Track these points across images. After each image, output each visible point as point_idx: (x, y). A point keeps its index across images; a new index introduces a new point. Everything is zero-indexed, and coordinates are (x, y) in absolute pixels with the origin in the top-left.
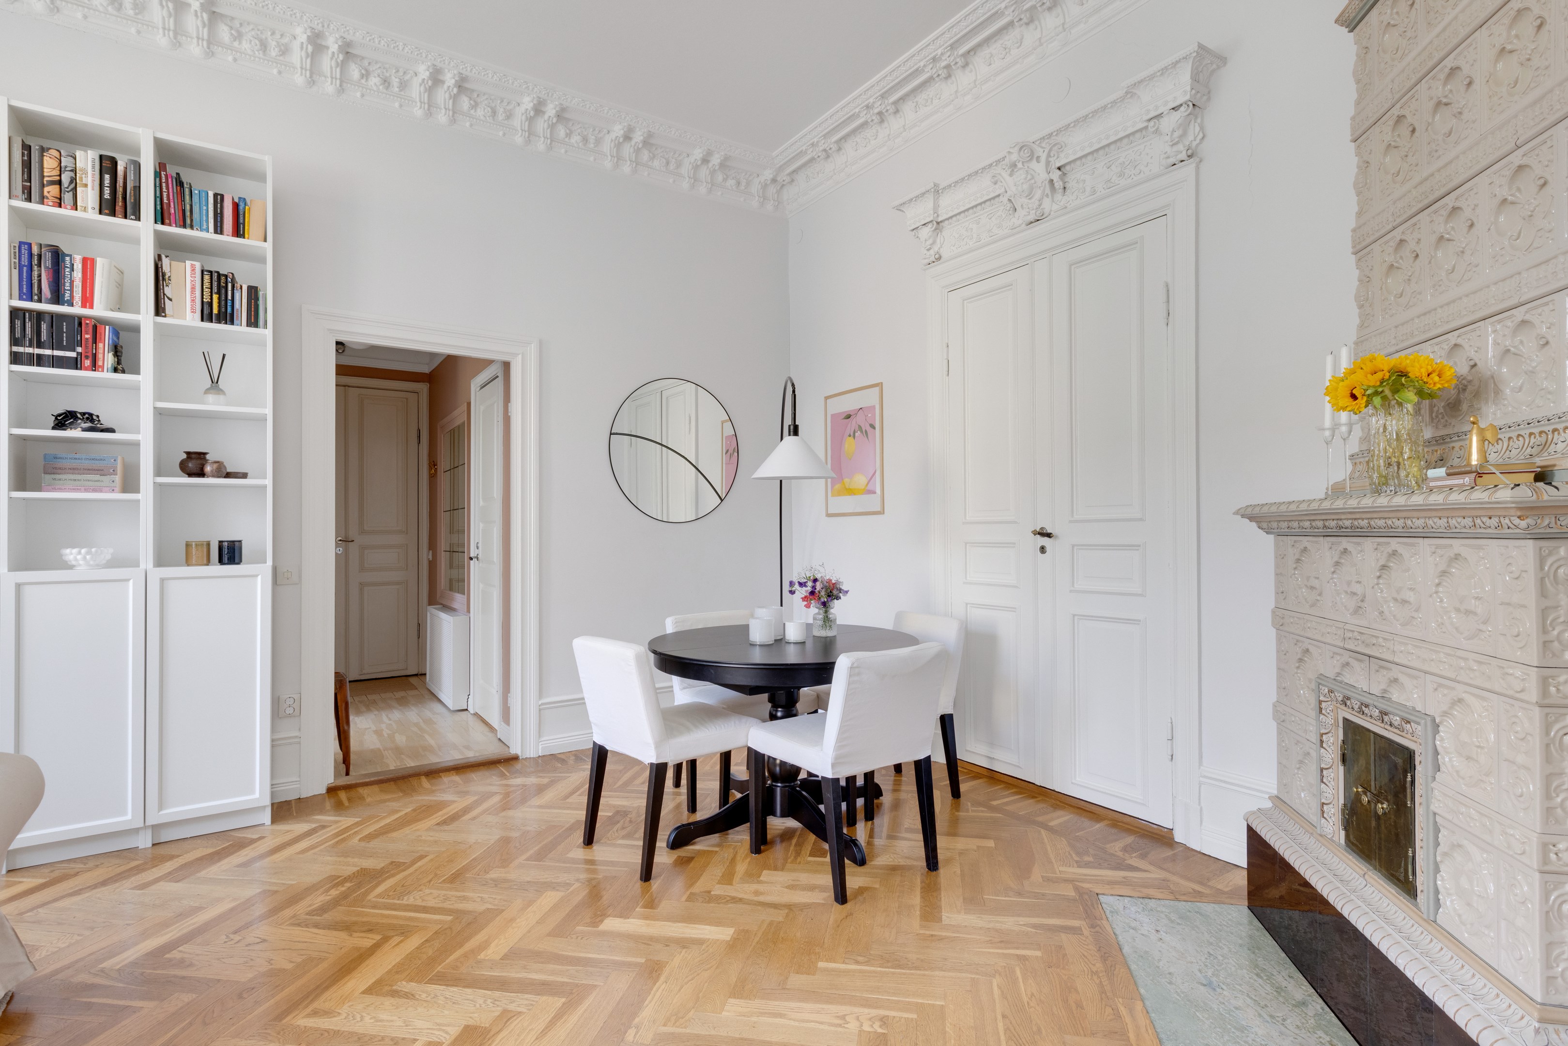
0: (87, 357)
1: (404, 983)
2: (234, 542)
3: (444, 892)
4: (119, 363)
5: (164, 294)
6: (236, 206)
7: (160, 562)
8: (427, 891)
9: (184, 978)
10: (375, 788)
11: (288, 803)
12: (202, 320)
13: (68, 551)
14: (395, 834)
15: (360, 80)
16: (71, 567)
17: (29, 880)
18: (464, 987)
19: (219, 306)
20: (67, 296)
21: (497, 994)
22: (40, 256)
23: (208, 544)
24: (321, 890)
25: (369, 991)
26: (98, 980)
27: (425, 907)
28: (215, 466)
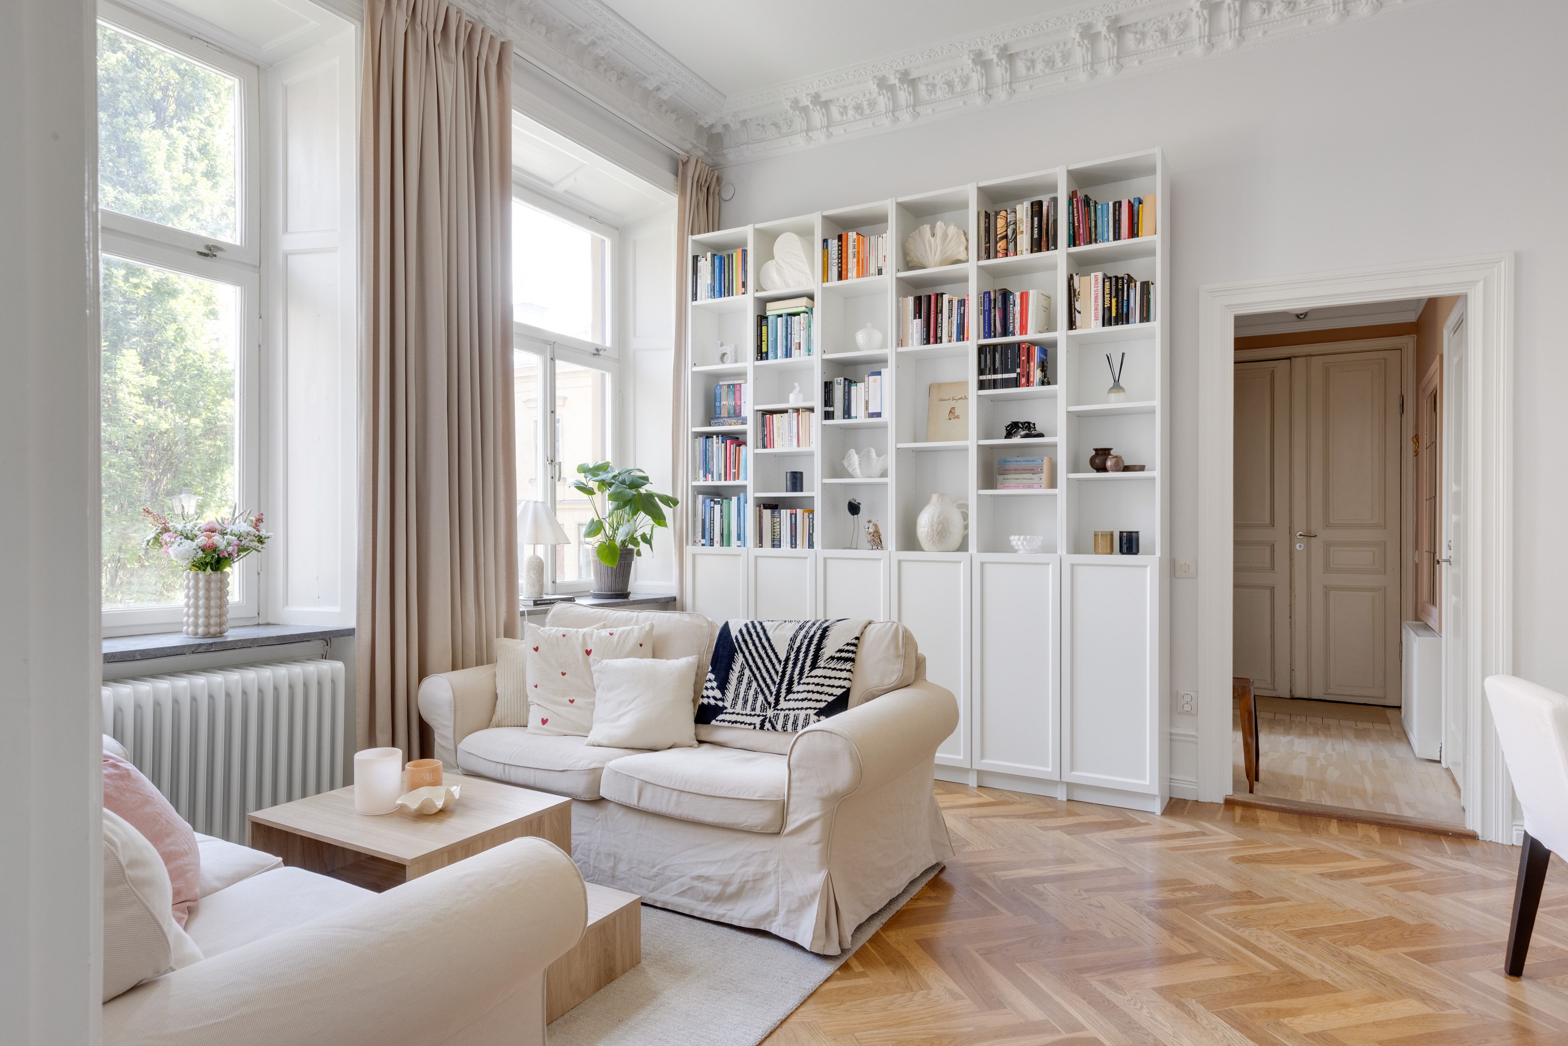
0: (1023, 376)
1: (1194, 1001)
2: (1131, 532)
3: (1284, 942)
4: (1045, 376)
5: (1075, 309)
6: (1131, 206)
7: (1076, 548)
8: (1268, 933)
9: (1036, 906)
10: (1275, 815)
11: (1185, 801)
12: (1103, 325)
13: (1012, 538)
14: (1267, 867)
15: (1261, 18)
16: (1015, 551)
18: (1248, 1037)
19: (1117, 309)
20: (1011, 329)
22: (995, 300)
23: (1112, 535)
24: (1170, 888)
25: (1160, 991)
26: (989, 882)
27: (1255, 946)
28: (1114, 460)
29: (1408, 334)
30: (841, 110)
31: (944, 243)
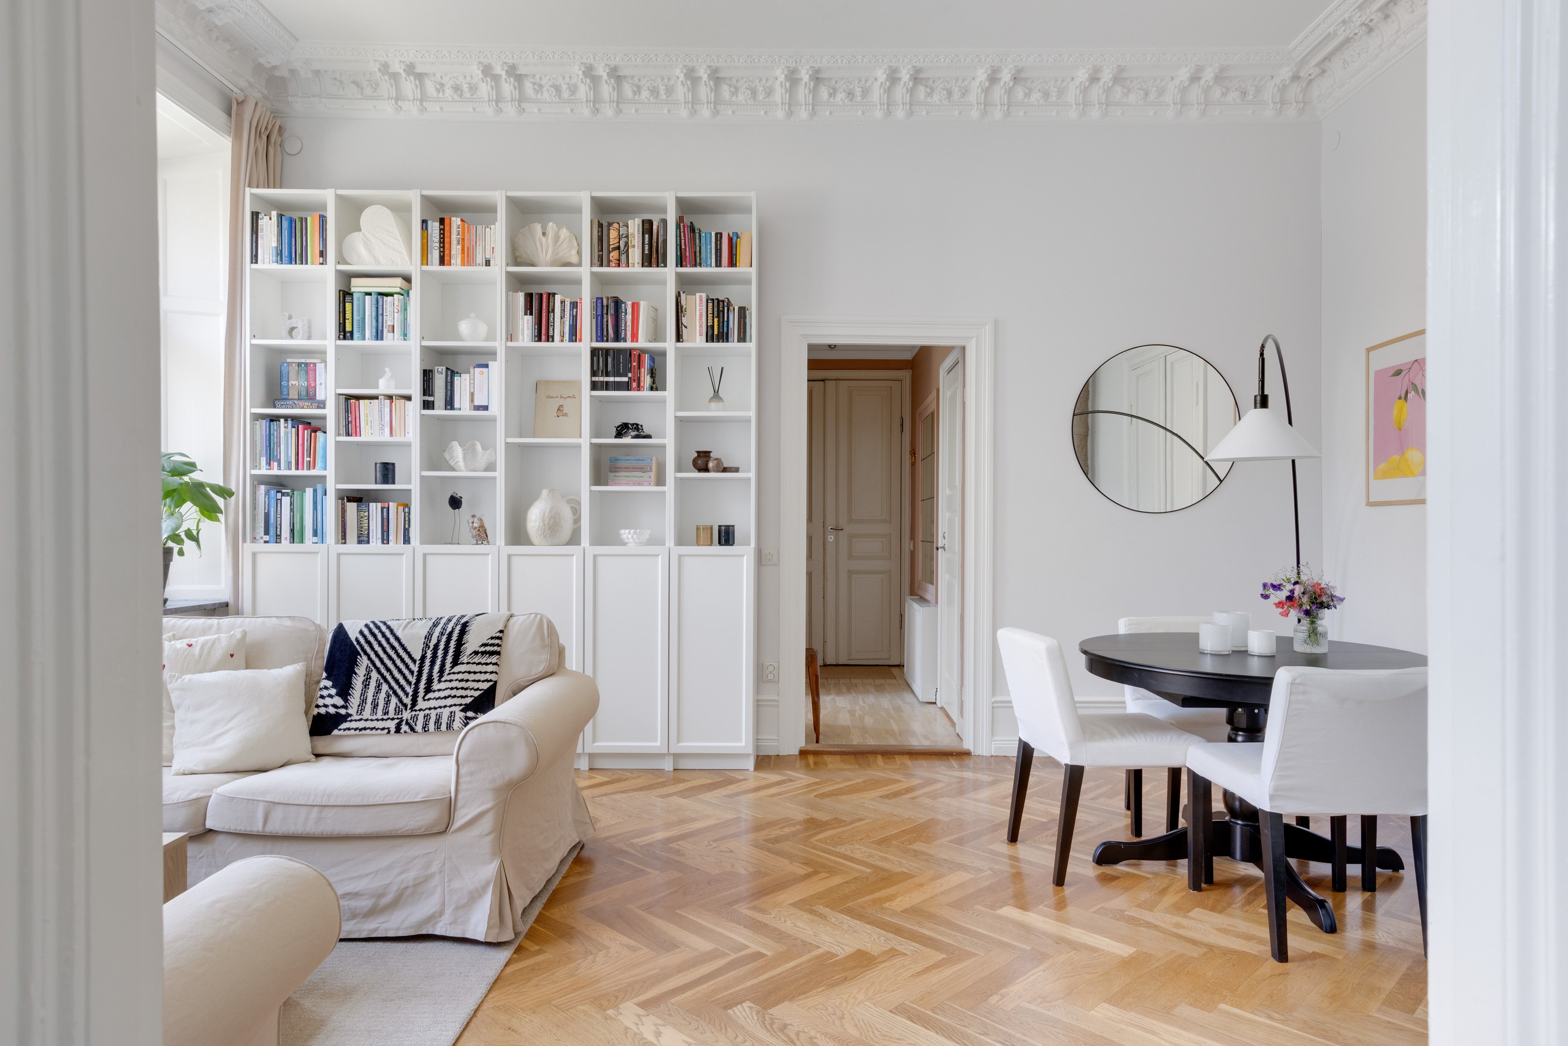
0: (634, 380)
1: (821, 907)
2: (729, 526)
3: (870, 850)
4: (654, 383)
5: (682, 323)
6: (730, 240)
7: (680, 541)
8: (857, 846)
9: (677, 862)
10: (838, 758)
11: (769, 757)
12: (707, 341)
13: (623, 531)
14: (843, 797)
15: (828, 100)
16: (625, 544)
17: (600, 777)
18: (866, 923)
19: (719, 328)
20: (623, 336)
21: (891, 935)
22: (607, 306)
23: (711, 528)
24: (778, 826)
25: (795, 905)
26: (628, 849)
27: (852, 857)
28: (715, 462)
29: (906, 369)
30: (438, 86)
31: (555, 245)
